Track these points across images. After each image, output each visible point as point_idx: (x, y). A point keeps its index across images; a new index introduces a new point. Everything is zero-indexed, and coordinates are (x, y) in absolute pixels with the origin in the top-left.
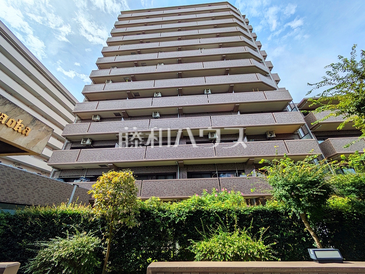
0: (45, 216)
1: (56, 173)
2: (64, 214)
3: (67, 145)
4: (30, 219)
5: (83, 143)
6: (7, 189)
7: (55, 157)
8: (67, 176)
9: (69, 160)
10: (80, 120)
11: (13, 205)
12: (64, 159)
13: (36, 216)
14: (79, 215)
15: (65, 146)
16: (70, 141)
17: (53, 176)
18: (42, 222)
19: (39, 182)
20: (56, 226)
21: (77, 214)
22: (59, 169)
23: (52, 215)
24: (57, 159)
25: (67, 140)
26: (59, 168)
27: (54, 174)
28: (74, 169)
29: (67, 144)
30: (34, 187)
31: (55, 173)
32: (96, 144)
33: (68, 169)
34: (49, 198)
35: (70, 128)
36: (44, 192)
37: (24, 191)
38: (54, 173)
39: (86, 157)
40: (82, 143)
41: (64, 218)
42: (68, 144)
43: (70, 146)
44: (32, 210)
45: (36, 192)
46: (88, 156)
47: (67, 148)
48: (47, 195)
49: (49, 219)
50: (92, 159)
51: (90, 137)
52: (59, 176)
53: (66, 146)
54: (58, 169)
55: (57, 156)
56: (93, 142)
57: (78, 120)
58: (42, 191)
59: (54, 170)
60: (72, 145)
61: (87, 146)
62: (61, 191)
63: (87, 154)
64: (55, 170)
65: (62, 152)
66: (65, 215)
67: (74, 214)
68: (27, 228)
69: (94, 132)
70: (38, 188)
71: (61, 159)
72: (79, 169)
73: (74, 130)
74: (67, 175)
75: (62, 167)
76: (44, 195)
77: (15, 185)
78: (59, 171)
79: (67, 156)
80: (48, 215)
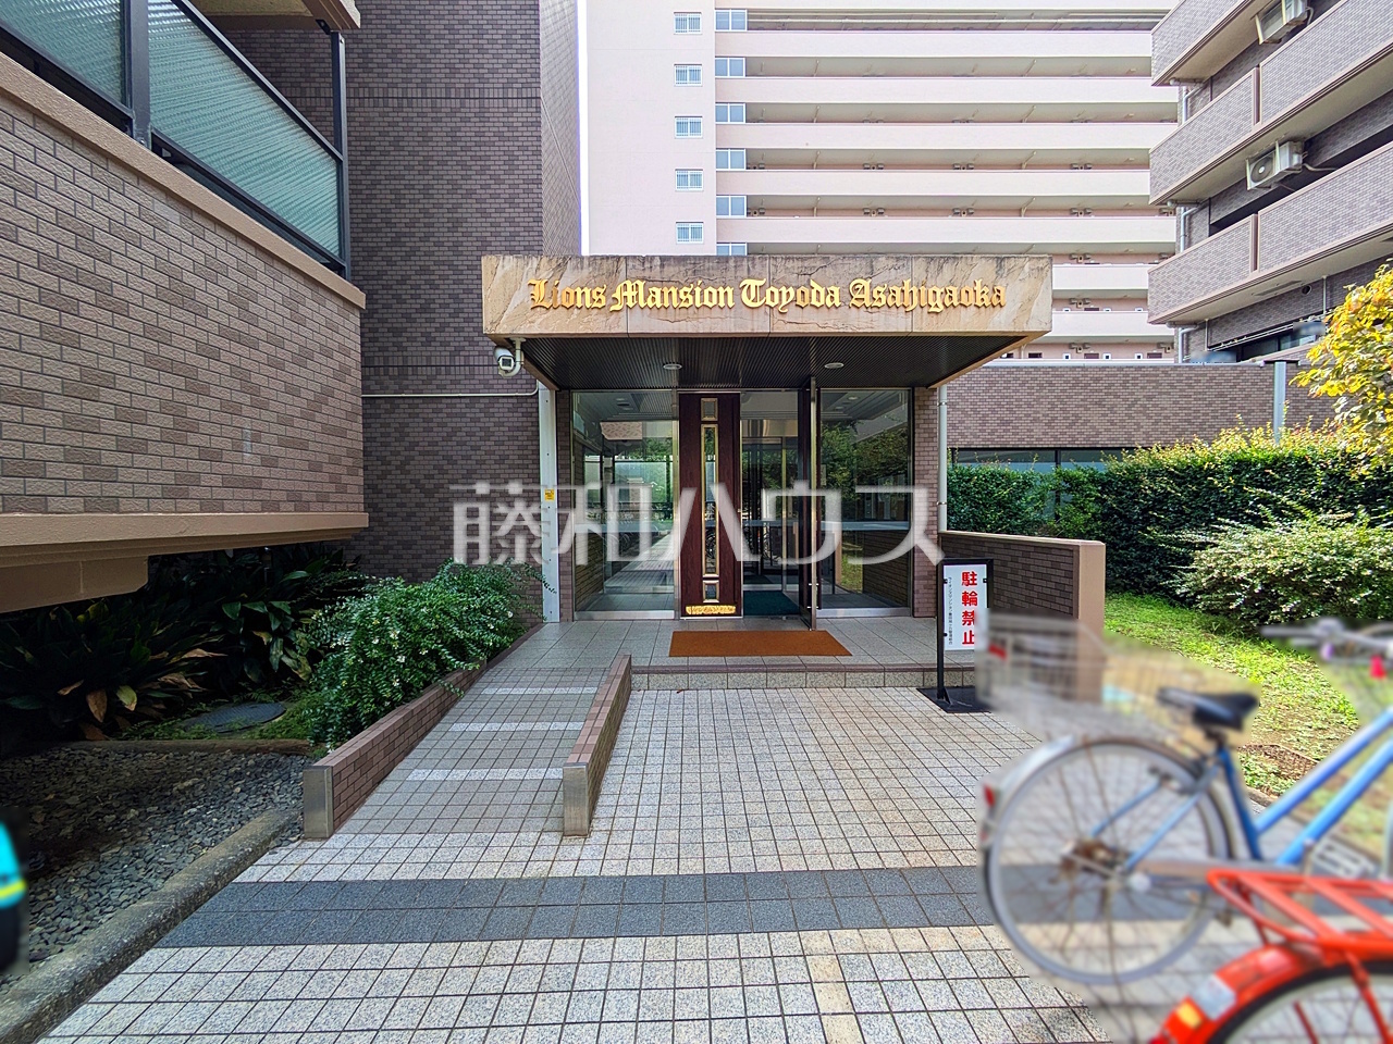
0: (1182, 471)
1: (1193, 338)
2: (1240, 461)
3: (1190, 224)
4: (1147, 481)
5: (1255, 181)
6: (1066, 418)
7: (1164, 290)
8: (1238, 339)
9: (1220, 278)
10: (1205, 88)
11: (1092, 452)
12: (1199, 283)
13: (1157, 472)
14: (1299, 462)
15: (1182, 233)
16: (1196, 203)
17: (1187, 349)
18: (1180, 487)
19: (1135, 385)
20: (1227, 497)
21: (1290, 458)
22: (1200, 324)
23: (1201, 468)
24: (1174, 292)
25: (1182, 209)
26: (1193, 319)
27: (1188, 346)
28: (1261, 303)
29: (1190, 219)
30: (1126, 400)
31: (1188, 340)
32: (1334, 144)
33: (1235, 313)
34: (1188, 421)
35: (1170, 155)
36: (1163, 409)
37: (1104, 415)
38: (1187, 343)
39: (1296, 234)
40: (1251, 185)
41: (1247, 473)
42: (1194, 220)
43: (1202, 222)
44: (1142, 459)
45: (1136, 412)
46: (1304, 225)
47: (1193, 236)
48: (1176, 414)
49: (1196, 478)
50: (1334, 228)
51: (1281, 133)
52: (1210, 347)
53: (1190, 232)
54: (1194, 323)
55: (1168, 284)
56: (1309, 146)
57: (1193, 97)
58: (1155, 406)
59: (1181, 331)
60: (1212, 214)
61: (1282, 181)
62: (1221, 395)
63: (1297, 218)
64: (1186, 330)
65: (1182, 261)
66: (1247, 466)
67: (1276, 460)
68: (1148, 501)
69: (1295, 98)
70: (1136, 400)
71: (1187, 288)
72: (1282, 295)
73: (1189, 154)
74: (1239, 333)
75: (1207, 313)
76: (1167, 417)
77: (1078, 406)
78: (1202, 328)
79: (1205, 269)
80: (1189, 467)
